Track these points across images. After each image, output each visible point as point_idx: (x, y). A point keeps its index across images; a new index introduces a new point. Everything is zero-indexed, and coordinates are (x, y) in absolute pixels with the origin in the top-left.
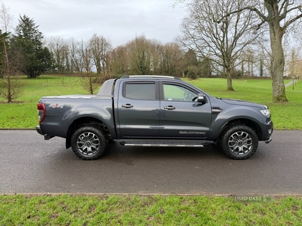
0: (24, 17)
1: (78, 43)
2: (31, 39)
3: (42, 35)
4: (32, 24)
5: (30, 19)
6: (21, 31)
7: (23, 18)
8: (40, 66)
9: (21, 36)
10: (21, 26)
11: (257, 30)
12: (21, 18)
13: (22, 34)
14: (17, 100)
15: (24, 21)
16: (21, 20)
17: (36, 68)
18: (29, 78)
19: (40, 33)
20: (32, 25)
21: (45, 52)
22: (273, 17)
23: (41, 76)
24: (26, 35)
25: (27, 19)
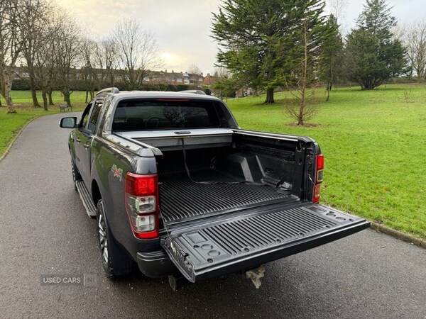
2: (377, 30)
3: (395, 22)
4: (382, 6)
6: (365, 21)
8: (381, 71)
9: (363, 28)
13: (365, 25)
14: (310, 122)
15: (370, 5)
16: (366, 4)
17: (376, 75)
18: (363, 90)
19: (393, 18)
20: (382, 9)
21: (395, 48)
23: (382, 86)
24: (369, 25)
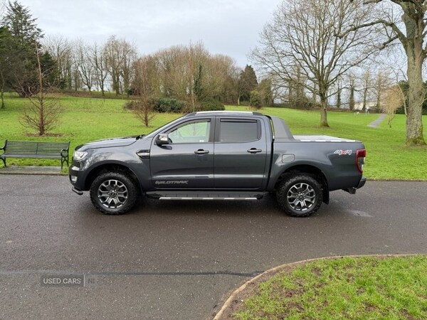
0: (15, 3)
1: (89, 48)
2: (25, 37)
3: (41, 34)
4: (27, 15)
5: (23, 8)
6: (10, 25)
7: (13, 5)
10: (9, 17)
11: (381, 49)
12: (11, 5)
13: (11, 29)
15: (14, 10)
16: (9, 8)
19: (39, 30)
20: (27, 18)
21: (46, 58)
22: (417, 36)
24: (17, 31)
25: (19, 8)
